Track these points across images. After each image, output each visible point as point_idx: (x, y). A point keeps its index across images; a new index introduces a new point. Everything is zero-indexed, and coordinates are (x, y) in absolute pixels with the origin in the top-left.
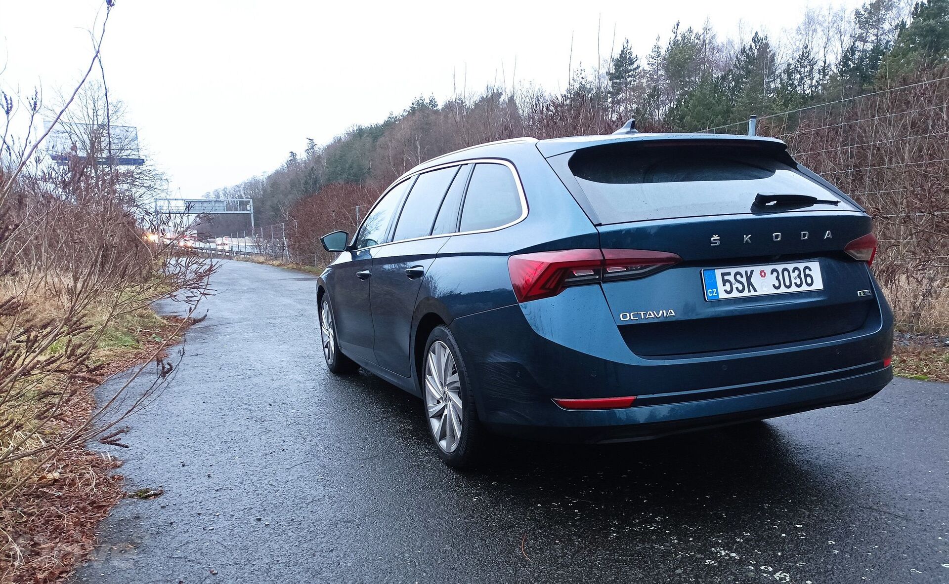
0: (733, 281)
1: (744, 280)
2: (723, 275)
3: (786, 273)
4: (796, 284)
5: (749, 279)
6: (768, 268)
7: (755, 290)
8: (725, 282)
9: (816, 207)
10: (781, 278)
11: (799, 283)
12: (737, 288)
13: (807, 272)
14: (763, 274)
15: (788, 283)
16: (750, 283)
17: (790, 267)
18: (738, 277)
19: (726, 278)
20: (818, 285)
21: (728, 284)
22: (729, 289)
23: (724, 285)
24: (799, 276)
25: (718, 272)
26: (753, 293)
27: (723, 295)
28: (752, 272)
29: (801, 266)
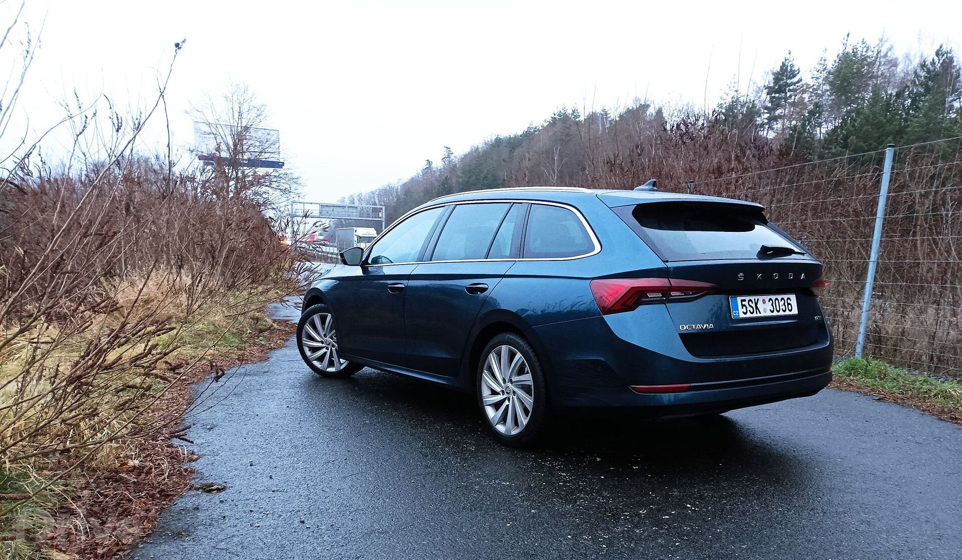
0: (747, 305)
1: (753, 305)
2: (742, 301)
3: (777, 301)
4: (782, 309)
5: (756, 304)
6: (767, 298)
7: (760, 313)
8: (743, 306)
9: (794, 256)
10: (774, 305)
11: (784, 309)
12: (750, 311)
13: (789, 301)
14: (764, 301)
15: (778, 309)
16: (757, 308)
17: (779, 297)
18: (750, 303)
19: (743, 303)
20: (795, 311)
21: (744, 307)
23: (742, 308)
24: (784, 304)
25: (739, 299)
26: (759, 315)
27: (742, 316)
28: (758, 299)
29: (785, 297)
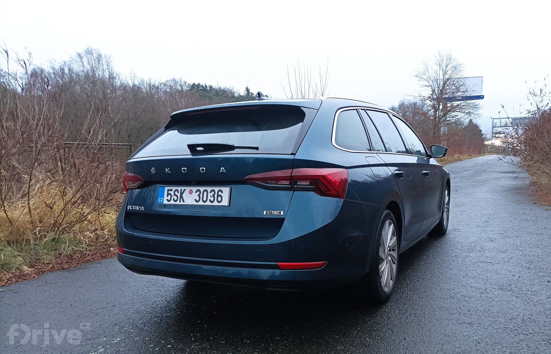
0: (173, 194)
1: (179, 195)
2: (168, 190)
3: (205, 193)
4: (210, 200)
5: (182, 194)
6: (194, 189)
7: (184, 201)
8: (168, 194)
9: (236, 151)
10: (201, 196)
11: (212, 199)
12: (174, 199)
13: (220, 193)
14: (191, 192)
15: (205, 199)
16: (181, 197)
17: (209, 189)
18: (176, 193)
19: (170, 192)
20: (225, 202)
21: (169, 196)
22: (169, 199)
23: (167, 196)
24: (213, 196)
25: (166, 189)
26: (182, 203)
27: (165, 202)
28: (185, 190)
29: (216, 189)
